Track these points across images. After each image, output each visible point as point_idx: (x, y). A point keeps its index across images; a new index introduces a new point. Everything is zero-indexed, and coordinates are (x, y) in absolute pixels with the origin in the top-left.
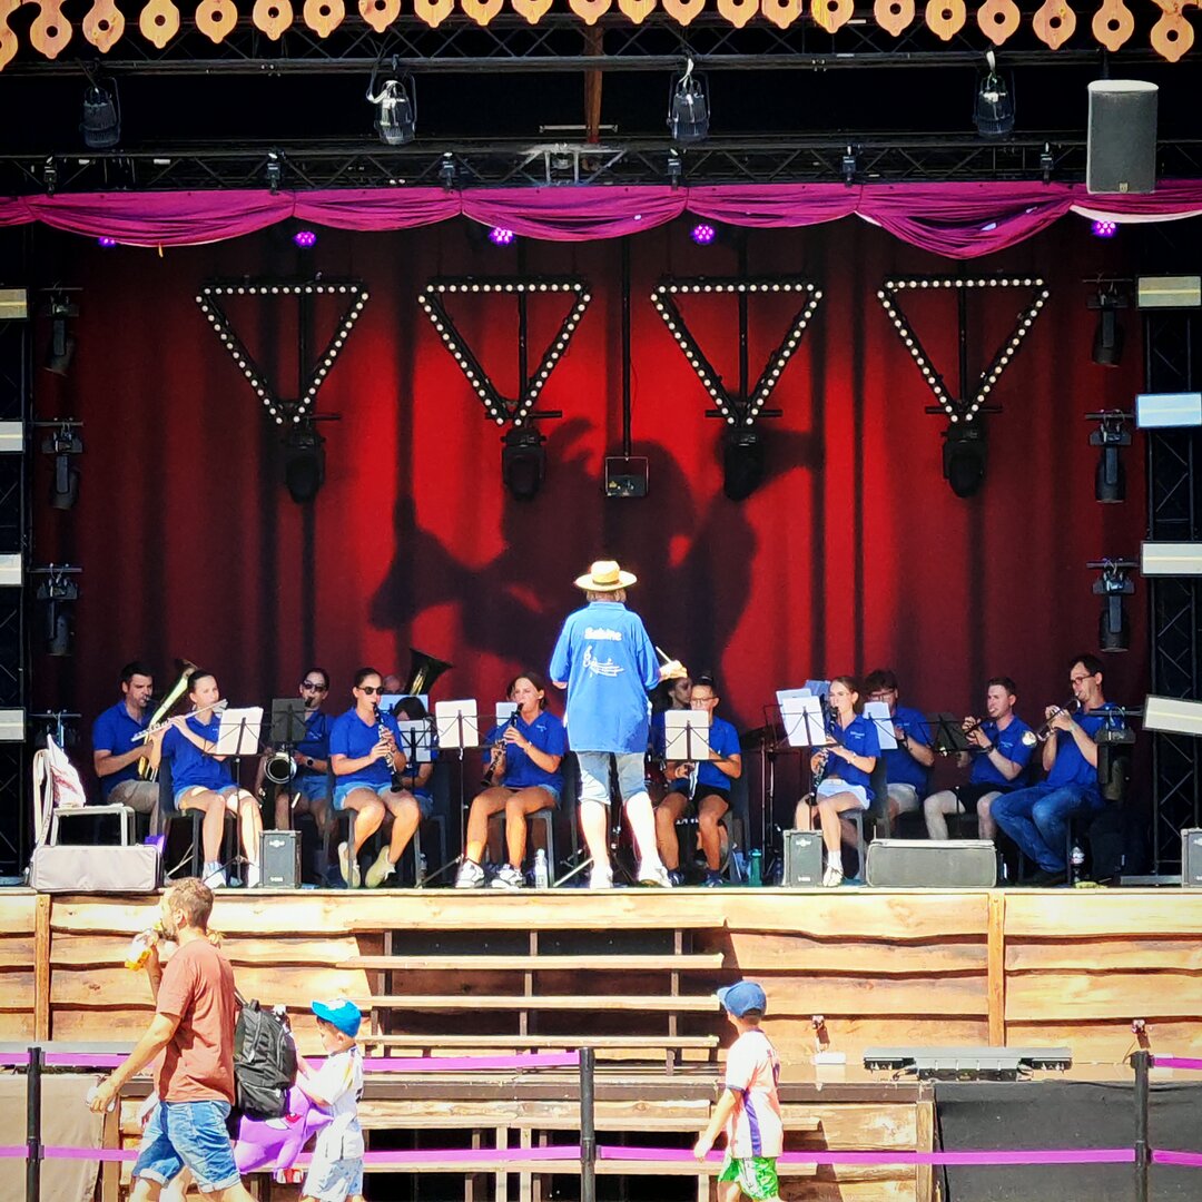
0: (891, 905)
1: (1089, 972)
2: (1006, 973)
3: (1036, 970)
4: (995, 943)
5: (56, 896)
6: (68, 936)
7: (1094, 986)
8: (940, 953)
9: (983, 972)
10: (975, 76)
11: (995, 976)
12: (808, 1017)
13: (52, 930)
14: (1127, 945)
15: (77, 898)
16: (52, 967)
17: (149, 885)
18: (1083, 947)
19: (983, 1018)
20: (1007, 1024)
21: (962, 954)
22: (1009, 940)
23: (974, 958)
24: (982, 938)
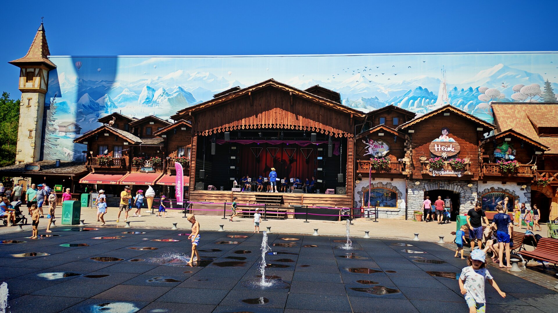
0: (296, 194)
3: (305, 199)
5: (233, 192)
7: (310, 201)
8: (298, 198)
9: (301, 200)
10: (303, 133)
13: (233, 194)
14: (312, 198)
15: (235, 192)
18: (309, 198)
20: (303, 203)
24: (301, 197)
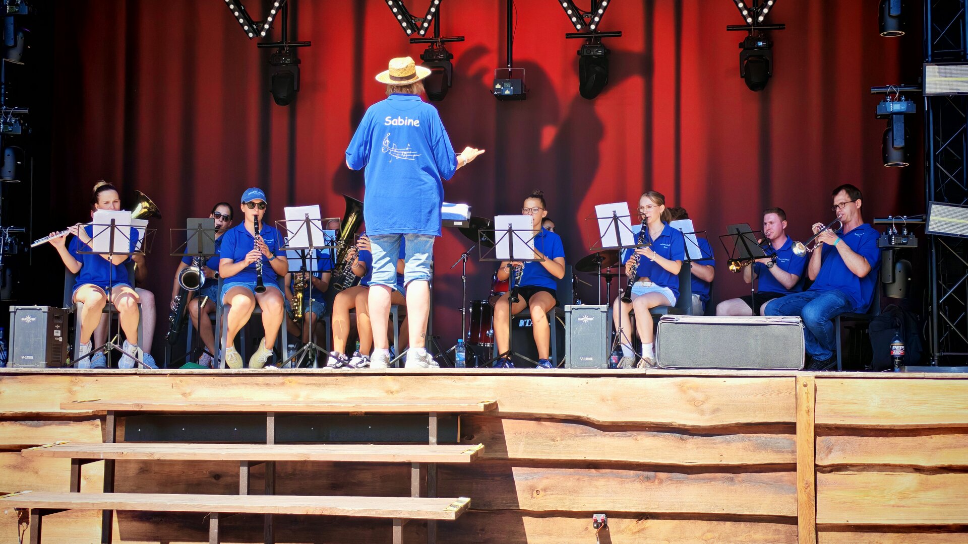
0: (682, 389)
1: (918, 469)
2: (818, 469)
3: (852, 465)
4: (804, 433)
7: (923, 487)
8: (740, 445)
11: (805, 472)
12: (588, 515)
18: (910, 440)
19: (792, 521)
20: (819, 528)
21: (764, 447)
22: (821, 430)
23: (779, 451)
24: (790, 428)
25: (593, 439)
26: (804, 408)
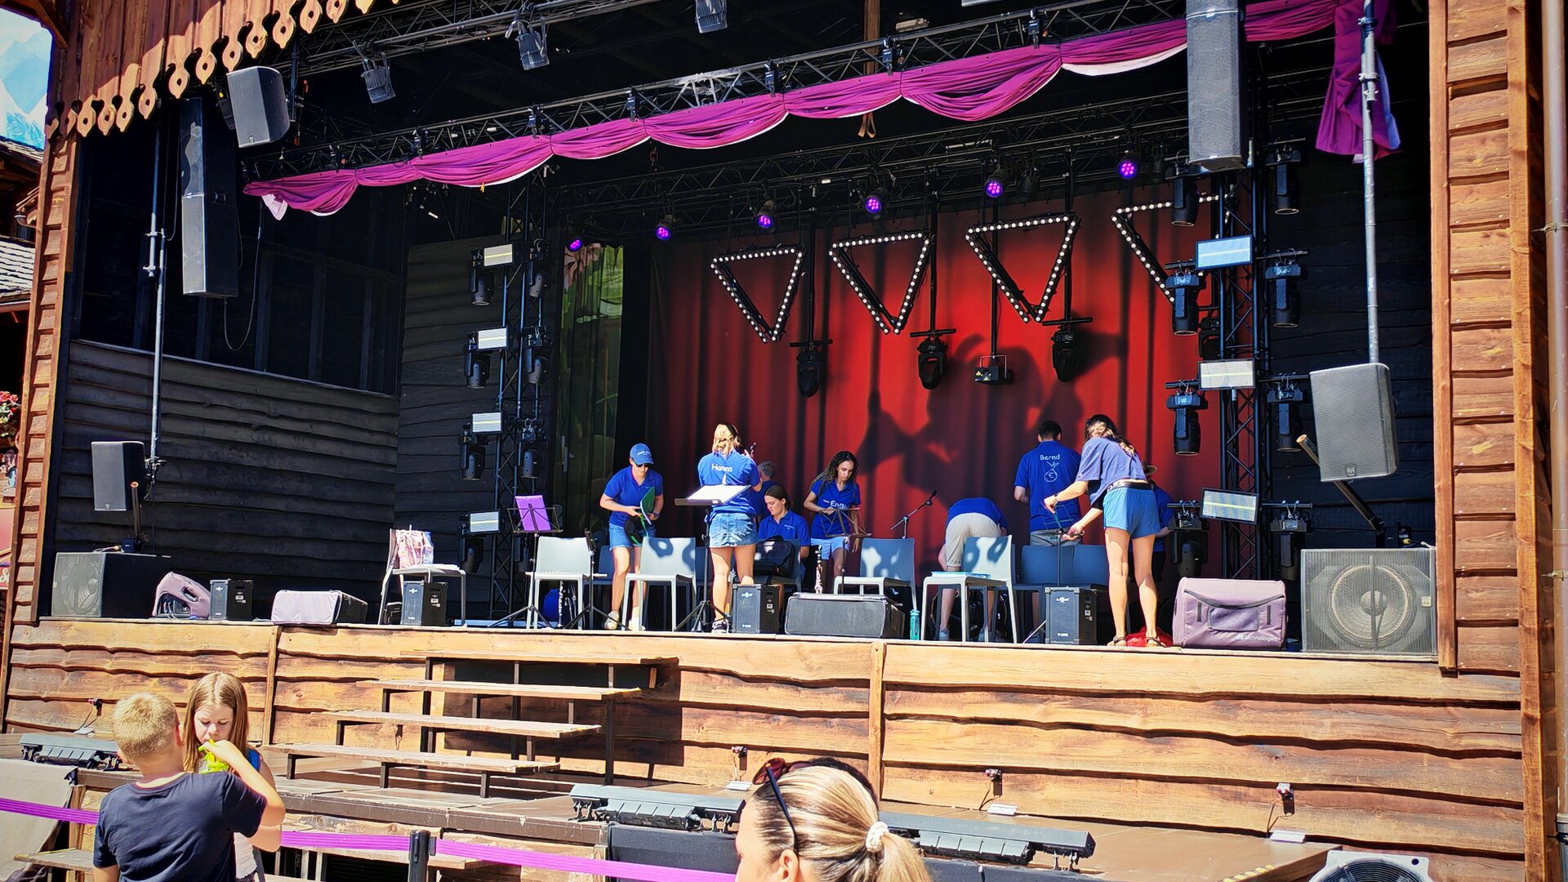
0: (798, 651)
1: (955, 720)
2: (884, 717)
3: (911, 715)
4: (875, 690)
6: (288, 656)
9: (866, 715)
11: (875, 719)
12: (734, 746)
13: (278, 652)
14: (986, 695)
15: (296, 629)
16: (277, 679)
17: (328, 621)
18: (949, 696)
19: (864, 757)
20: (883, 764)
21: (851, 698)
22: (888, 686)
23: (858, 702)
24: (865, 683)
25: (740, 688)
26: (876, 669)
